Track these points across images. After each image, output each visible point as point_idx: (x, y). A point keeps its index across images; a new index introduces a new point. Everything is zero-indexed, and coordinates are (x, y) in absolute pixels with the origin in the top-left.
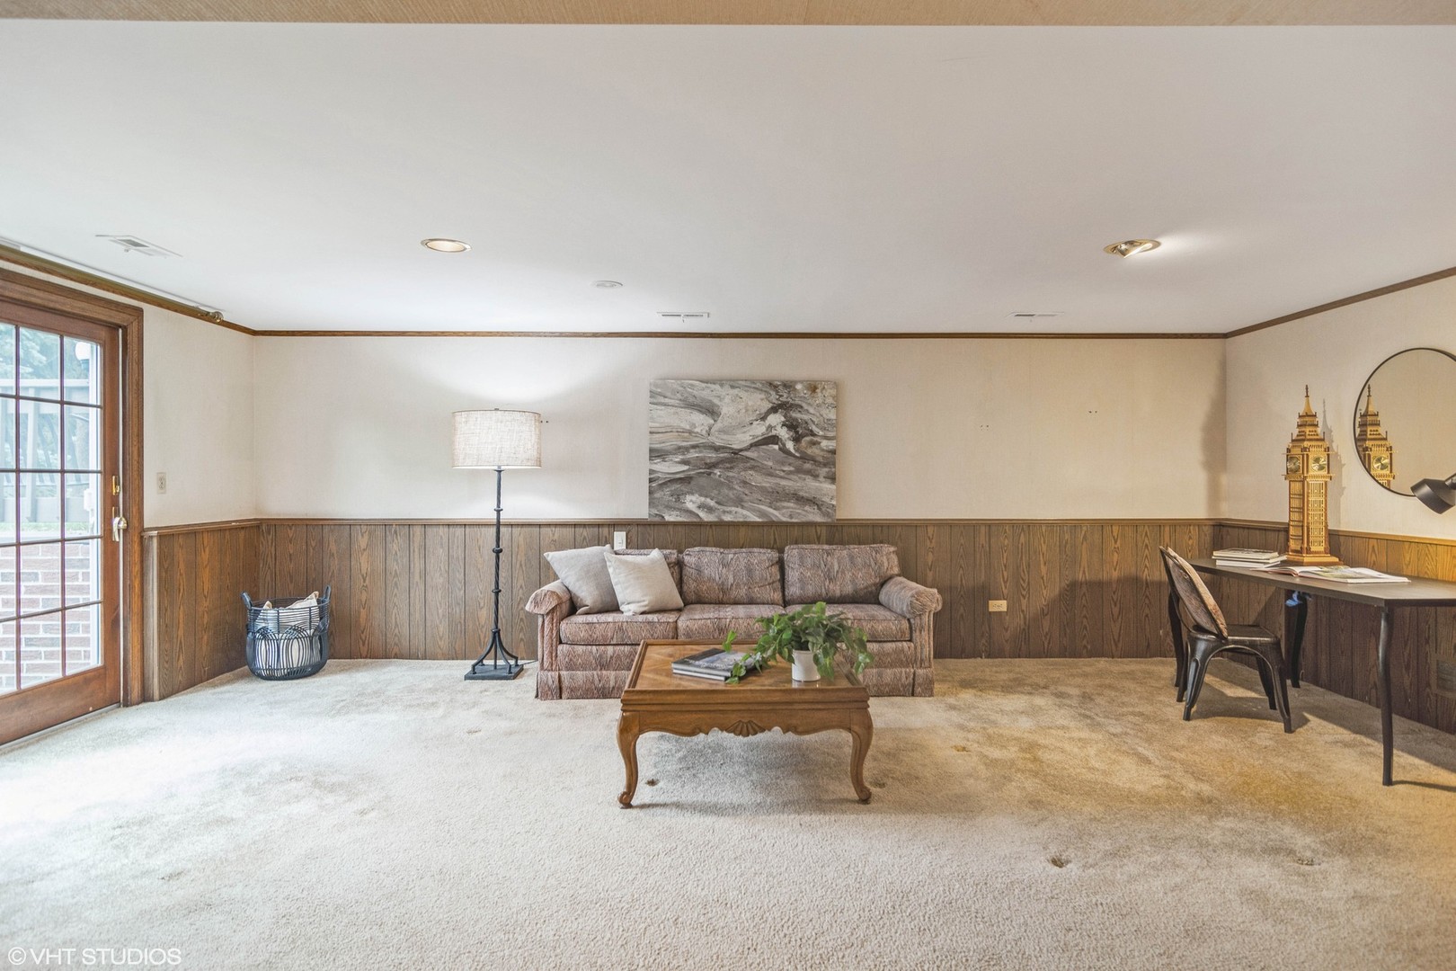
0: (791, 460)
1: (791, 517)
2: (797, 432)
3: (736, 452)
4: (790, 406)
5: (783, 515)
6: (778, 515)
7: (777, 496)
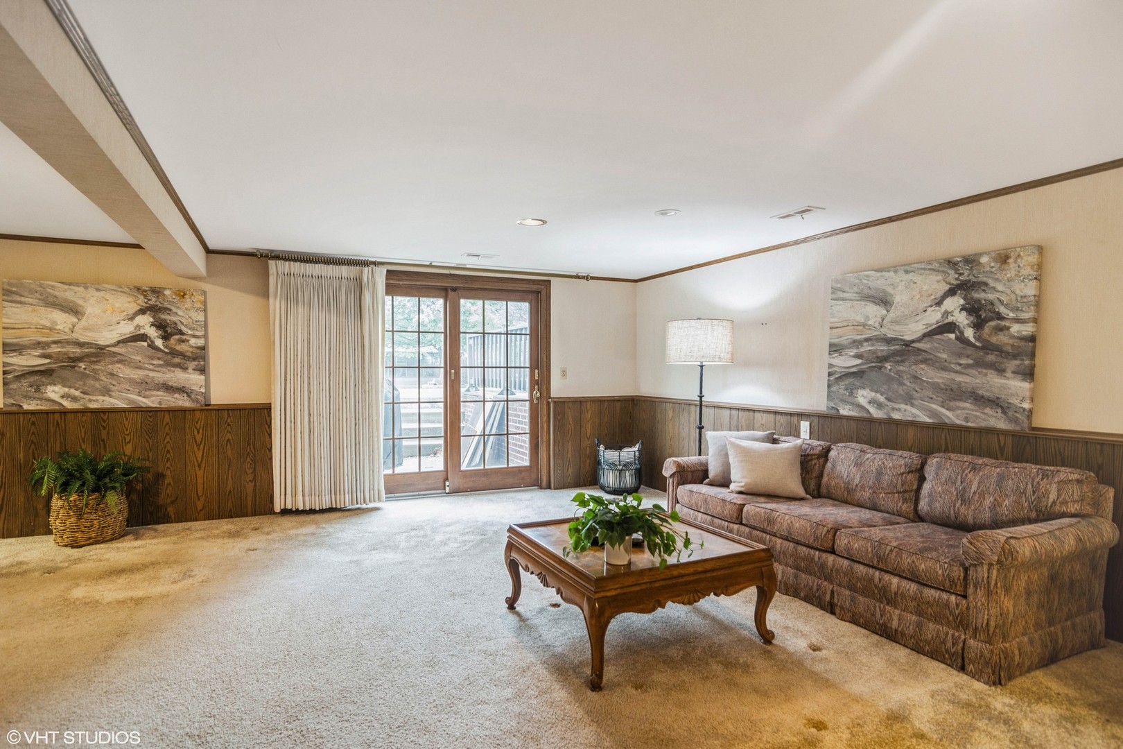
0: (970, 350)
1: (967, 419)
2: (979, 317)
3: (907, 344)
4: (972, 286)
5: (957, 417)
6: (952, 417)
7: (953, 394)
